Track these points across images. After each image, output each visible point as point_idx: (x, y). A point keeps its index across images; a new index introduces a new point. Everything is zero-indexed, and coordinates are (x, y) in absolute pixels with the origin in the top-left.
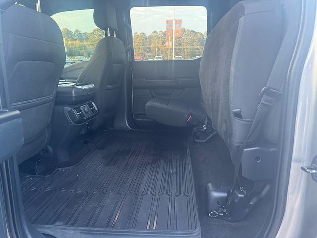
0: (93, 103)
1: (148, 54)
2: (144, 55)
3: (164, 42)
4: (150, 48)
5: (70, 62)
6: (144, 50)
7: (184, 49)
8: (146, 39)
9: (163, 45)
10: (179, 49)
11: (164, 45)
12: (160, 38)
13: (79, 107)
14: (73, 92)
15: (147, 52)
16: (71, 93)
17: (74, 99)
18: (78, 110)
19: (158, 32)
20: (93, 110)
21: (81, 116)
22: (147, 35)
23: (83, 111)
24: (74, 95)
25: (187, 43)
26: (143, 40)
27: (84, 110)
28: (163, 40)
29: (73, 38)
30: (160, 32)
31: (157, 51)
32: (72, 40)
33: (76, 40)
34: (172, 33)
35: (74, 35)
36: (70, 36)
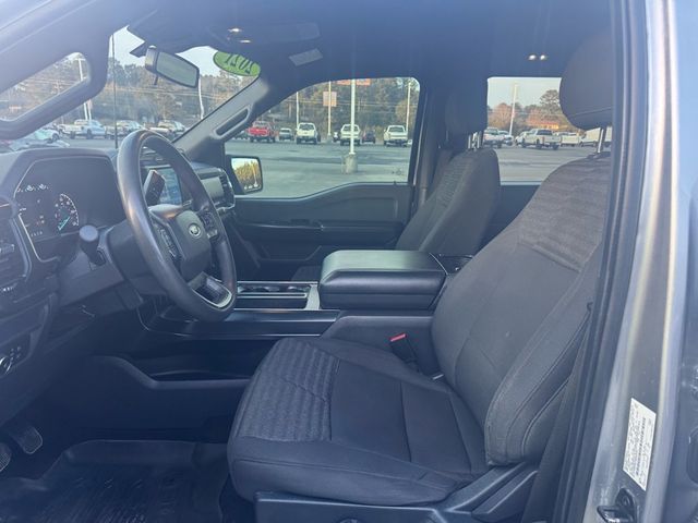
1: (275, 116)
3: (310, 93)
5: (103, 133)
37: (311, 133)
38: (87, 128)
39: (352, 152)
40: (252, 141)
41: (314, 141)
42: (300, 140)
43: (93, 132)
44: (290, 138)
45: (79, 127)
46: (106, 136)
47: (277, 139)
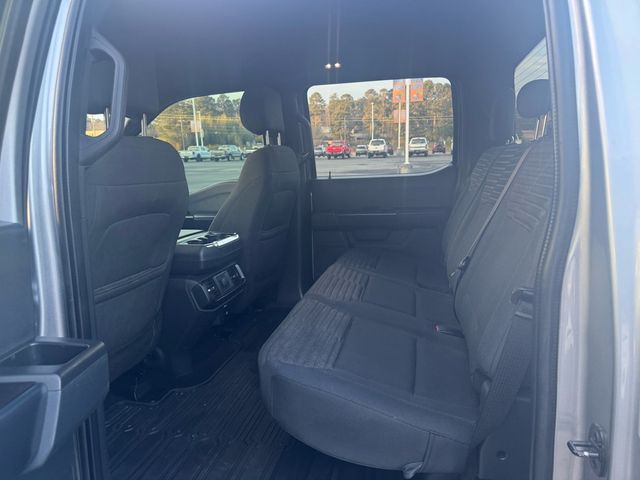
0: (237, 266)
1: (357, 135)
2: (349, 138)
3: (389, 112)
4: (362, 123)
5: (209, 156)
6: (350, 128)
7: (431, 122)
8: (353, 106)
9: (387, 116)
10: (421, 123)
11: (390, 117)
12: (380, 102)
13: (211, 279)
14: (202, 254)
15: (356, 132)
16: (198, 256)
17: (202, 267)
18: (211, 283)
19: (378, 92)
20: (237, 280)
21: (215, 293)
22: (355, 99)
23: (218, 284)
24: (202, 260)
25: (436, 110)
26: (348, 109)
27: (220, 282)
28: (388, 106)
29: (215, 111)
30: (382, 91)
31: (375, 129)
32: (213, 115)
33: (220, 113)
34: (403, 95)
35: (218, 104)
36: (210, 107)
37: (381, 148)
38: (197, 153)
39: (407, 162)
40: (329, 158)
41: (383, 155)
42: (371, 155)
43: (202, 156)
44: (365, 153)
45: (191, 153)
46: (212, 159)
47: (353, 154)
